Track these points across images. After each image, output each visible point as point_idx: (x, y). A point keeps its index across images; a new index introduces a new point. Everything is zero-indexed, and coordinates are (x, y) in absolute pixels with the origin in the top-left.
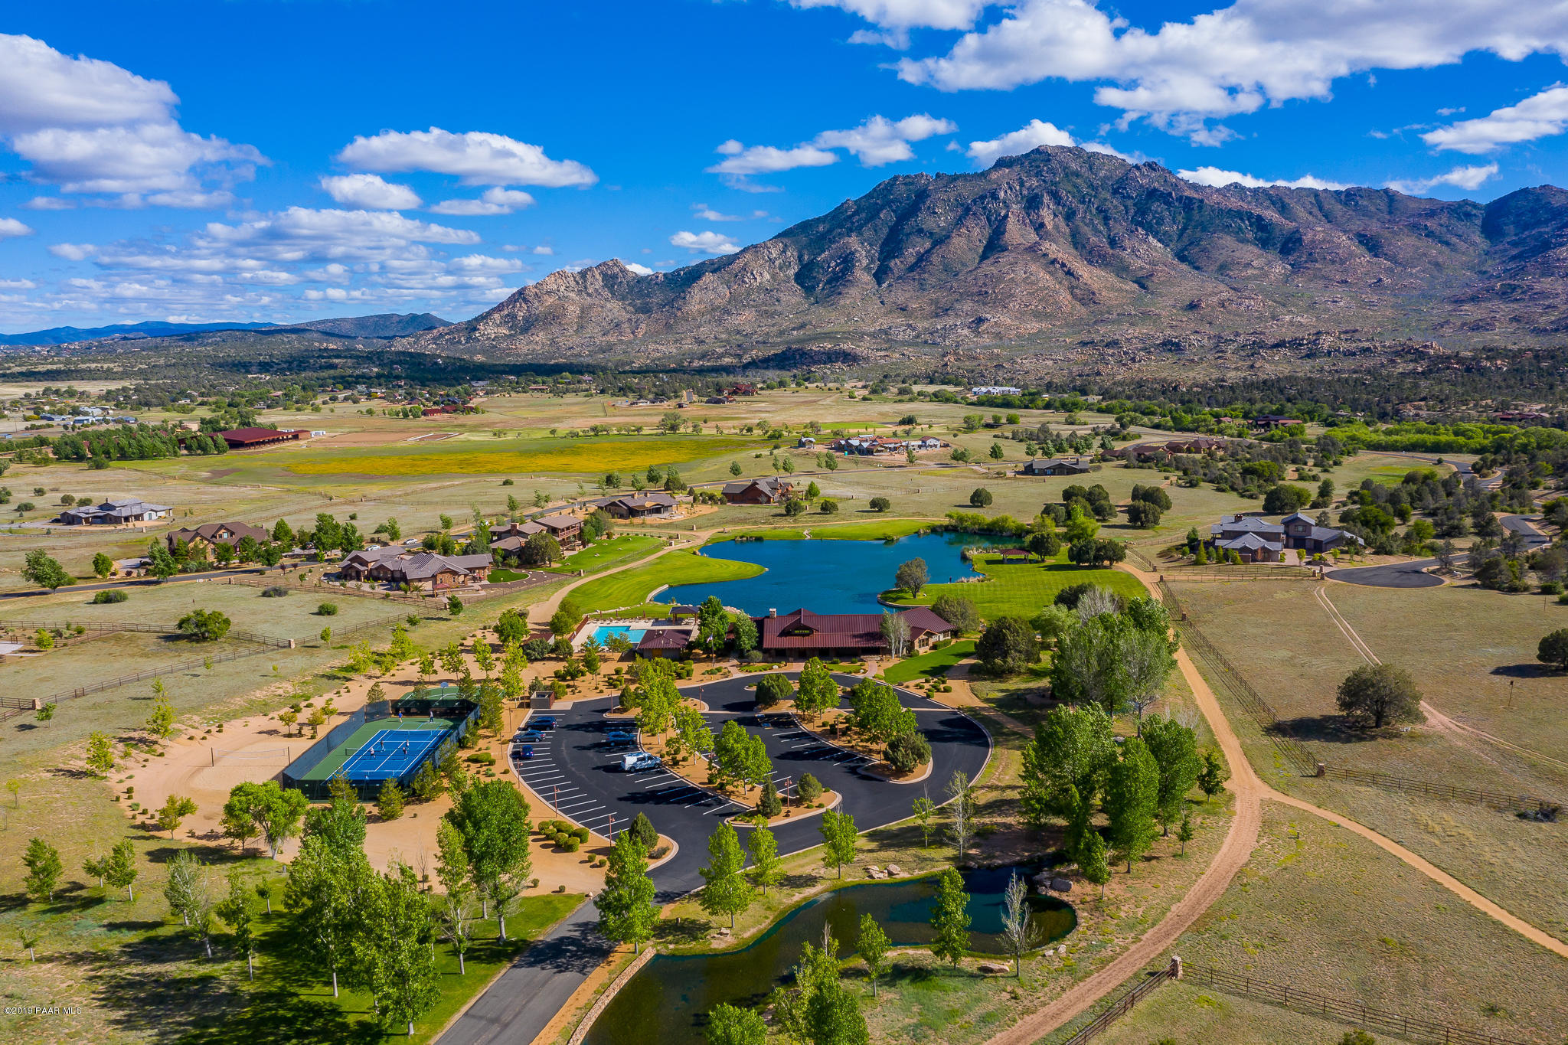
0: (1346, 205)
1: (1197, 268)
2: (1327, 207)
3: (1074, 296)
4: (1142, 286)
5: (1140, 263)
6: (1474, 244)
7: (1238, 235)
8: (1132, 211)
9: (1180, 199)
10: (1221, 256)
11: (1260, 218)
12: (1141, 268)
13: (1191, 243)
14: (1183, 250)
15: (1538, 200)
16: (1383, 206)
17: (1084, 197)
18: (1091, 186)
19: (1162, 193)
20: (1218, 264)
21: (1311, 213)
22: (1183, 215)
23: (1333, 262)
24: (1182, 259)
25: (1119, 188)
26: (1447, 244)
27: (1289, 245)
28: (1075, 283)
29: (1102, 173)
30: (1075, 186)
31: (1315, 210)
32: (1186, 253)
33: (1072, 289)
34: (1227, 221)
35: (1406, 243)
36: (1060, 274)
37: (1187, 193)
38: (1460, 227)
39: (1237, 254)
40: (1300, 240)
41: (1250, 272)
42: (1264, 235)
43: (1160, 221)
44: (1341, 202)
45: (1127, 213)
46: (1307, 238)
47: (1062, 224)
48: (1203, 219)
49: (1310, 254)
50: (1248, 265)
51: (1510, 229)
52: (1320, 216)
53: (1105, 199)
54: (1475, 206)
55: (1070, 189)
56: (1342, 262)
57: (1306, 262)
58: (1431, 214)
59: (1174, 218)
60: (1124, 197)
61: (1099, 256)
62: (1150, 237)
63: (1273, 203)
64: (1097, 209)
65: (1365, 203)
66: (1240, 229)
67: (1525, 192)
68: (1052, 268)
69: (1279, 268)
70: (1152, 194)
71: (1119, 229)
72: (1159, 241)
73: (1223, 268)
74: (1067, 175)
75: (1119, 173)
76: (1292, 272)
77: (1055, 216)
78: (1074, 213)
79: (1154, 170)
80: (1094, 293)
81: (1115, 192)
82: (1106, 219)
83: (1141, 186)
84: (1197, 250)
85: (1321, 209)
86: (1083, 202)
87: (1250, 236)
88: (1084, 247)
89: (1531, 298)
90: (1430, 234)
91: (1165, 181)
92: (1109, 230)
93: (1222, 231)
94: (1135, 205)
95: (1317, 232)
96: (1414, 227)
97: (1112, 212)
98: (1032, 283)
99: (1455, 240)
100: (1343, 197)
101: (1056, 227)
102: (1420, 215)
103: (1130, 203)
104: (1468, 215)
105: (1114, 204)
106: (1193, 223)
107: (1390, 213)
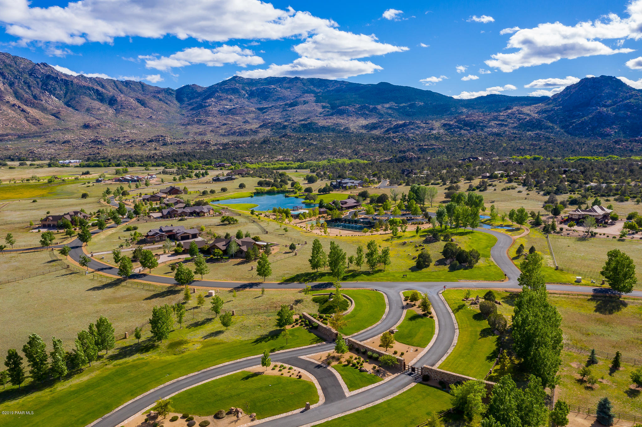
0: (126, 86)
1: (77, 110)
2: (119, 87)
3: (28, 121)
4: (57, 117)
5: (51, 107)
6: (175, 104)
7: (90, 96)
8: (40, 84)
9: (62, 80)
10: (87, 105)
11: (97, 90)
12: (53, 109)
13: (71, 99)
14: (68, 102)
15: (192, 89)
16: (140, 88)
17: (16, 76)
18: (18, 71)
19: (53, 77)
20: (86, 108)
21: (114, 89)
22: (64, 87)
23: (132, 109)
24: (69, 106)
25: (32, 73)
26: (167, 103)
27: (112, 102)
28: (27, 115)
29: (22, 66)
30: (11, 71)
31: (115, 88)
32: (70, 103)
33: (26, 118)
34: (84, 91)
35: (155, 103)
36: (18, 111)
37: (64, 77)
38: (169, 97)
39: (93, 105)
40: (116, 100)
41: (101, 112)
42: (101, 97)
43: (55, 89)
44: (124, 85)
45: (38, 84)
46: (119, 99)
47: (8, 88)
48: (74, 89)
49: (122, 106)
50: (99, 109)
51: (186, 99)
52: (118, 90)
53: (27, 78)
54: (172, 90)
55: (8, 72)
56: (135, 109)
57: (121, 109)
58: (159, 92)
59: (60, 88)
60: (35, 77)
61: (31, 103)
62: (52, 96)
63: (98, 84)
64: (24, 82)
65: (134, 86)
66: (90, 94)
67: (188, 86)
68: (13, 108)
69: (111, 111)
70: (48, 77)
71: (37, 91)
72: (56, 97)
73: (88, 110)
74: (5, 65)
75: (30, 67)
76: (117, 113)
77: (4, 84)
78: (13, 83)
79: (46, 66)
80: (38, 120)
81: (30, 75)
82: (29, 87)
83: (42, 73)
84: (74, 102)
85: (117, 88)
86: (16, 78)
87: (94, 97)
88: (22, 99)
89: (208, 124)
90: (160, 100)
91: (52, 72)
92: (32, 92)
93: (83, 95)
94: (41, 81)
95: (121, 97)
96: (154, 97)
97: (31, 83)
98: (5, 115)
99: (169, 102)
100: (125, 84)
101: (5, 89)
102: (154, 92)
103: (38, 80)
104: (170, 93)
105: (31, 80)
106: (70, 91)
107: (143, 91)
